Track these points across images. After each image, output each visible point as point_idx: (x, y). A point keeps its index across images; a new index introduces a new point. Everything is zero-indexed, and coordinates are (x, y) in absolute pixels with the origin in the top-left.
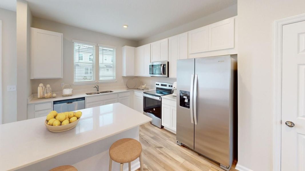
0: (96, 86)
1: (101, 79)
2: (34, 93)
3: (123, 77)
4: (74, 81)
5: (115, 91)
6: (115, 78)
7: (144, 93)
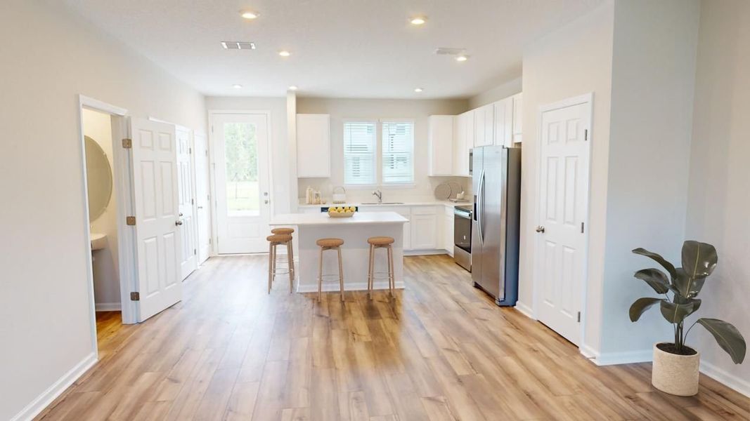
0: (378, 193)
1: (387, 180)
2: (301, 196)
3: (430, 177)
4: (345, 183)
5: (406, 204)
6: (413, 180)
7: (457, 208)
